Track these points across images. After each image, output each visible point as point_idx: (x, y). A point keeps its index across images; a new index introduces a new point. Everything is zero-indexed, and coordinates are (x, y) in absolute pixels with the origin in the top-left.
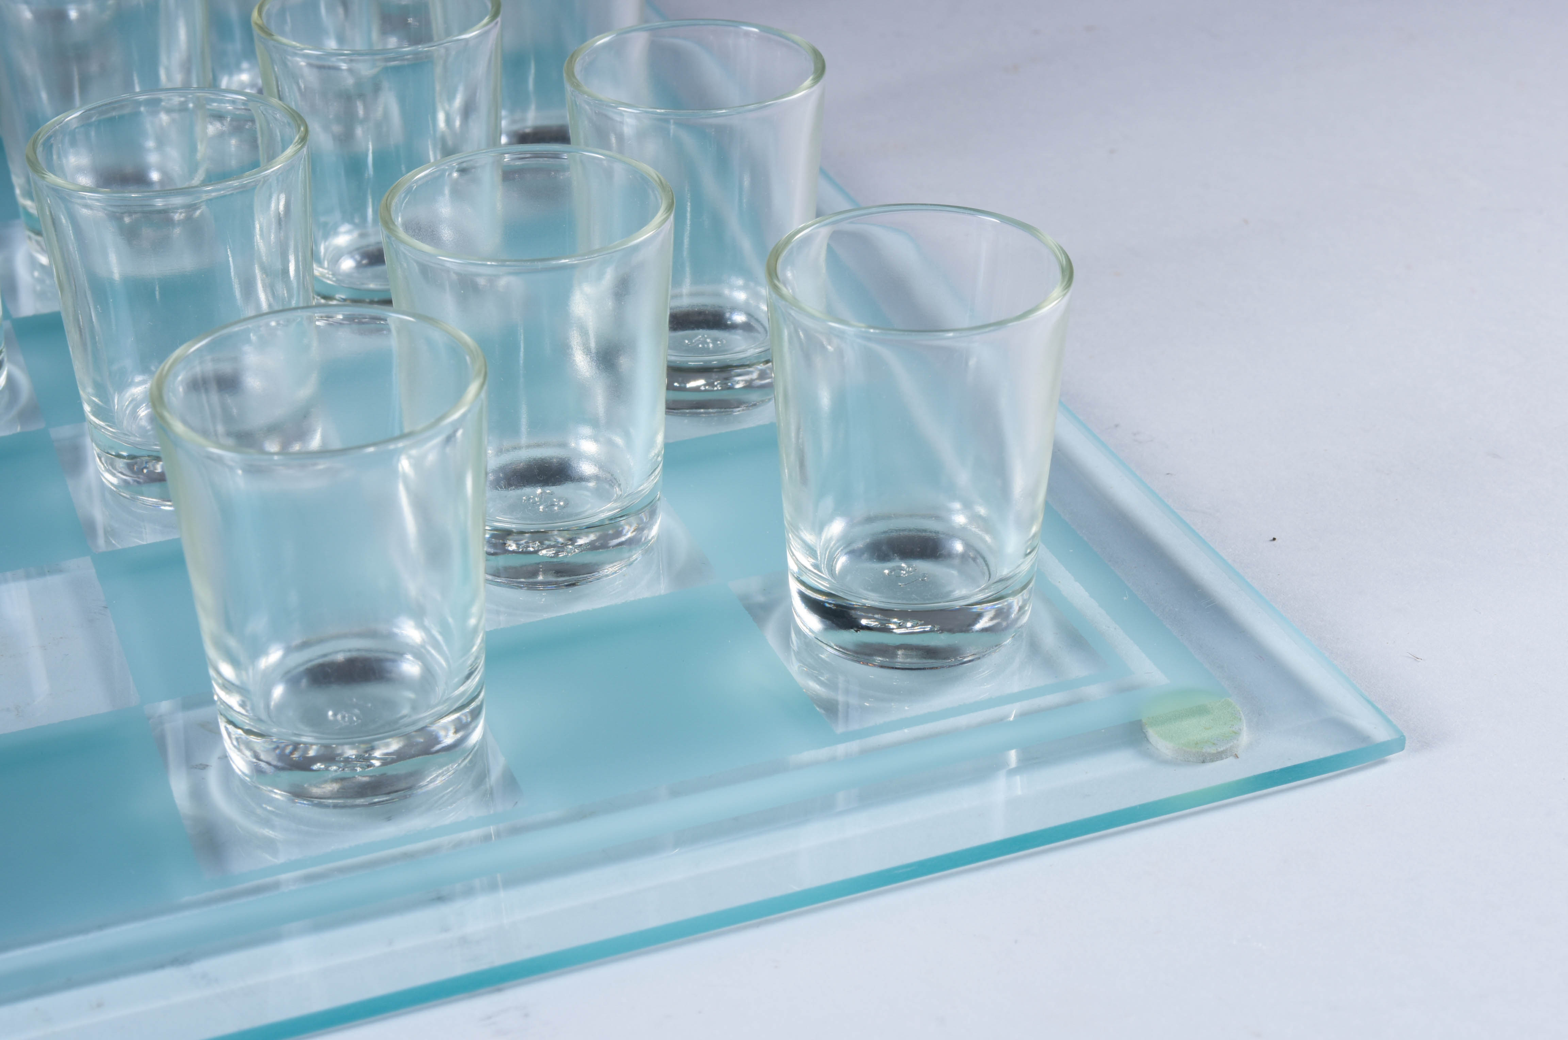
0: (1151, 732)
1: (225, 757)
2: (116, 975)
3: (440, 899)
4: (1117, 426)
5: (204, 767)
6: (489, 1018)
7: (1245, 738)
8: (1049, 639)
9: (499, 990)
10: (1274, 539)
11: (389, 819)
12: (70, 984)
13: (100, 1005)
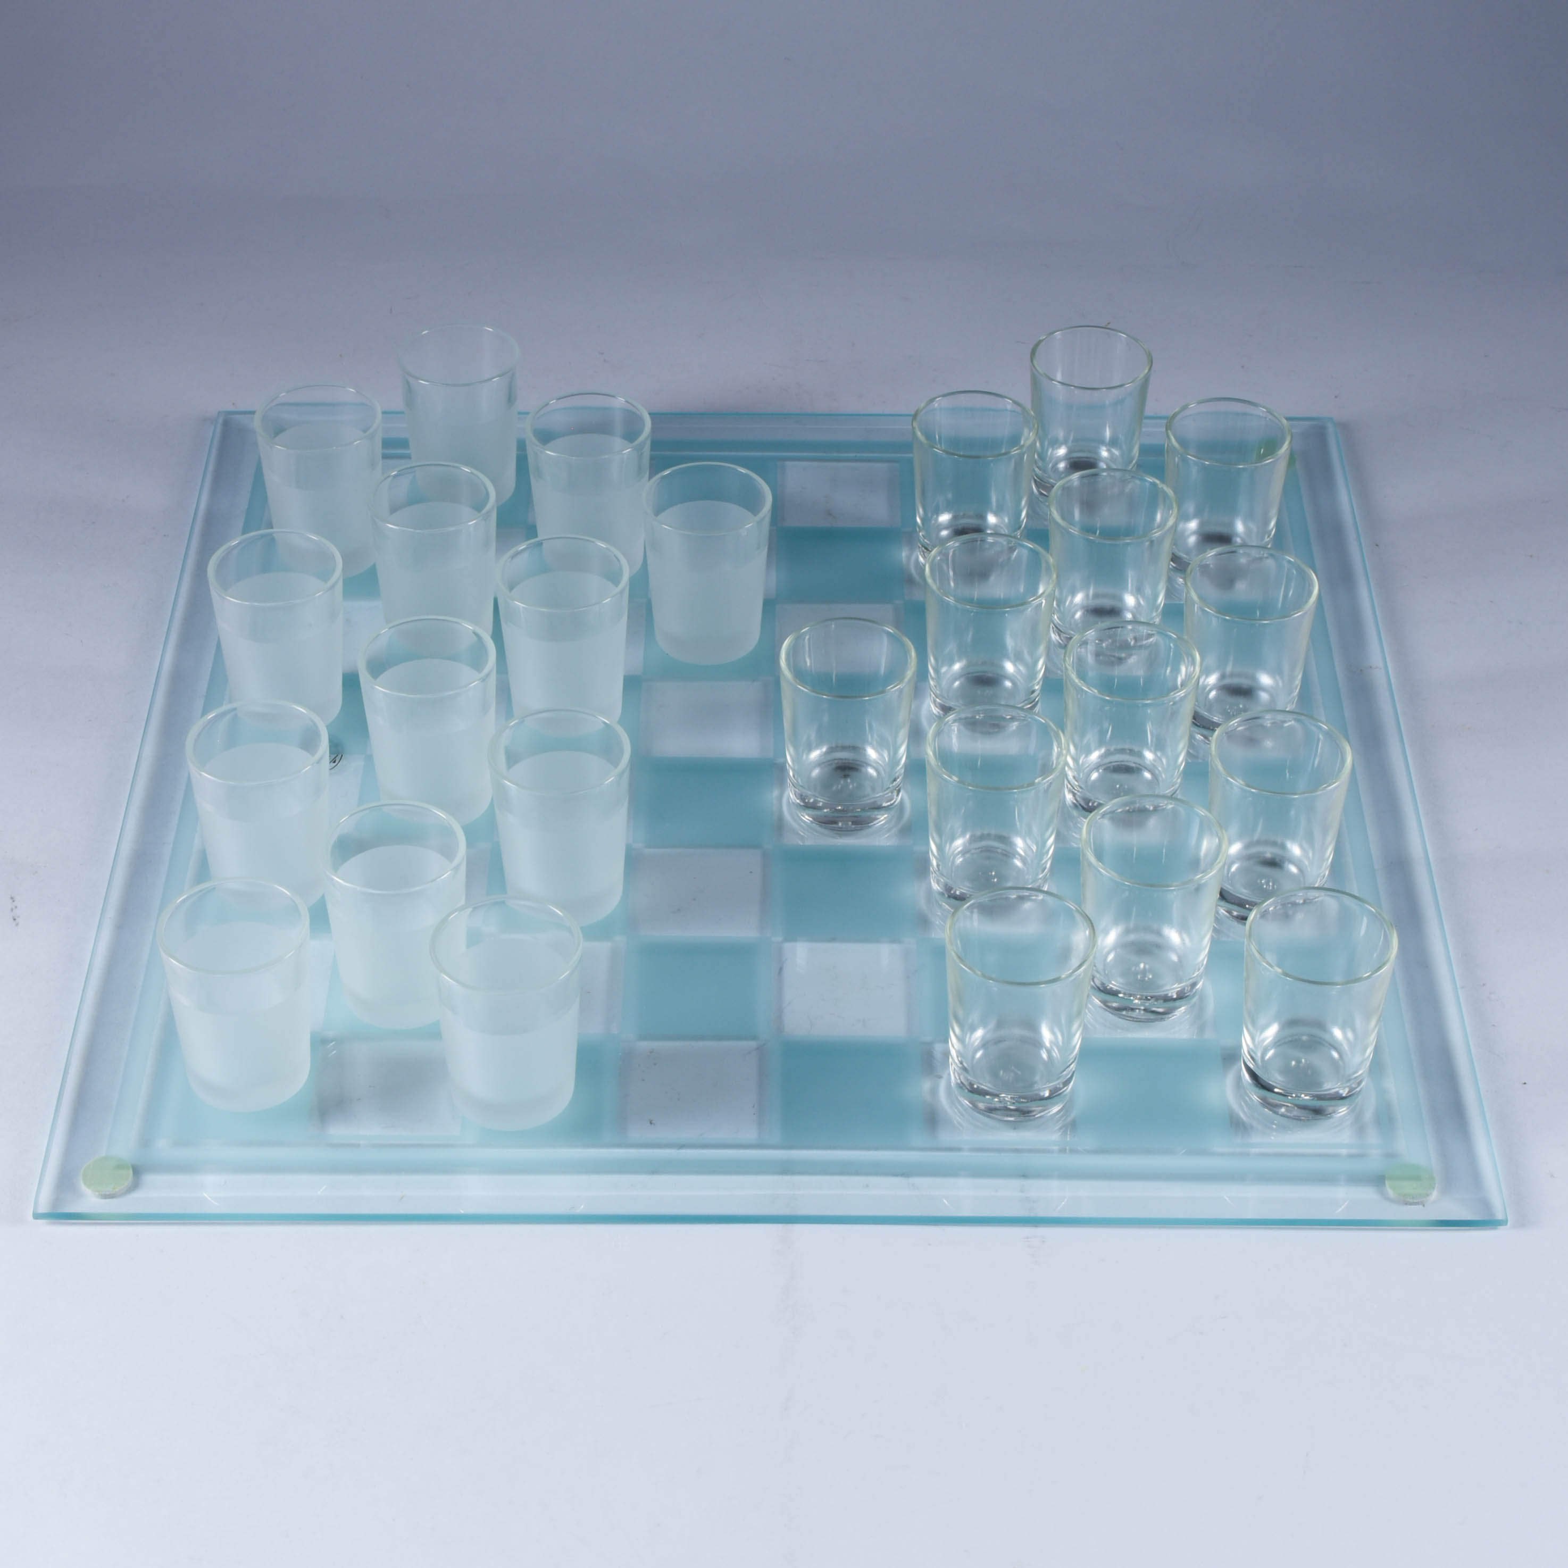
0: (1387, 1183)
1: (949, 1074)
2: (876, 1174)
3: (1024, 1176)
4: (1484, 985)
5: (940, 1077)
6: (1028, 1238)
7: (1435, 1194)
8: (1368, 1115)
9: (1036, 1226)
10: (1525, 1083)
11: (1015, 1129)
12: (857, 1173)
13: (867, 1186)
